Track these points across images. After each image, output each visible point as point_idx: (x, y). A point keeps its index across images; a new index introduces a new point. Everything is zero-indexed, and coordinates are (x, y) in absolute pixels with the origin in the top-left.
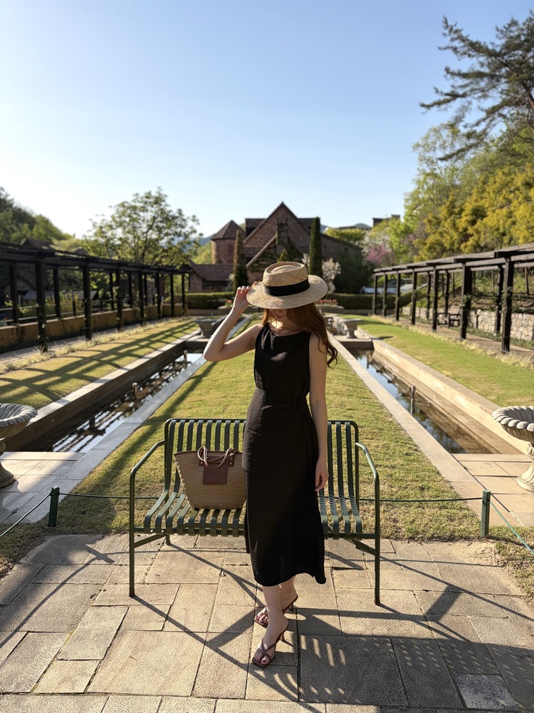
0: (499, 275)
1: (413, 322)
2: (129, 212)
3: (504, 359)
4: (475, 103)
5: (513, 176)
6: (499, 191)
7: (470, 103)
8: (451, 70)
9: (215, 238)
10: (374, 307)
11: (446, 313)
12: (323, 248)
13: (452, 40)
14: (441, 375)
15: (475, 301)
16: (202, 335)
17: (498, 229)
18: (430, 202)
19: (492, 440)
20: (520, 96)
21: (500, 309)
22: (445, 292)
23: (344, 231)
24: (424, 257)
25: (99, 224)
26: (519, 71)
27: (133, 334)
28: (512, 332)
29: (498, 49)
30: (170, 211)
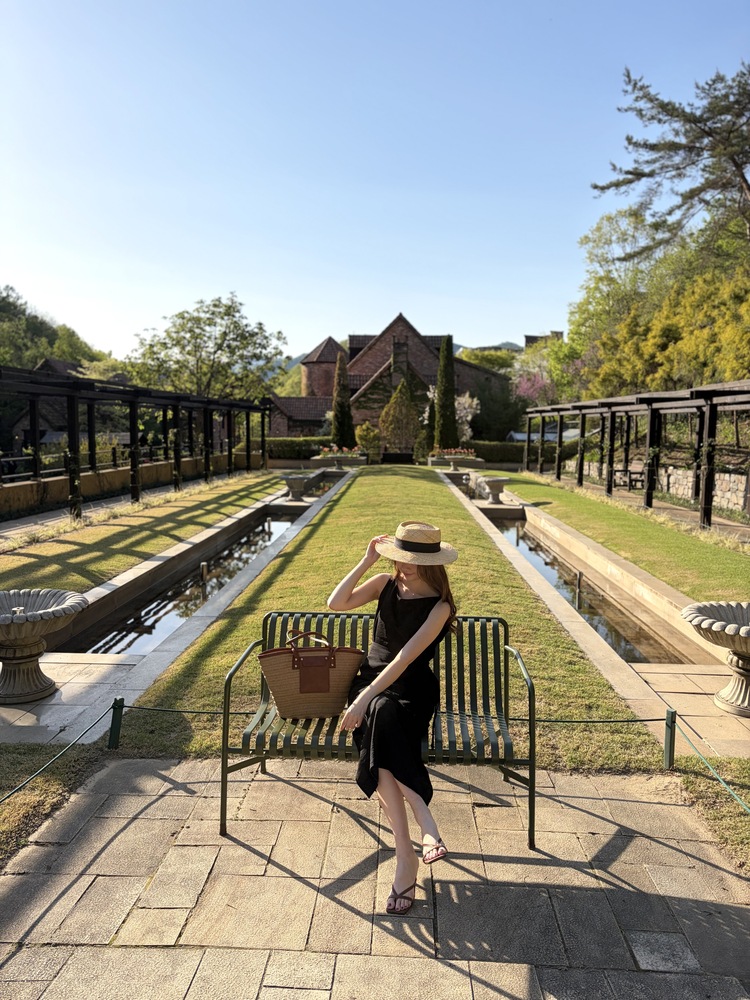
0: (698, 420)
1: (580, 482)
2: (190, 325)
3: (703, 536)
4: (667, 184)
5: (718, 284)
6: (698, 306)
7: (660, 185)
8: (634, 140)
9: (306, 361)
10: (526, 460)
11: (625, 471)
12: (456, 378)
13: (637, 99)
14: (616, 557)
15: (666, 455)
16: (290, 497)
17: (696, 357)
18: (603, 317)
19: (684, 646)
20: (729, 175)
21: (699, 467)
22: (624, 441)
23: (486, 353)
24: (595, 392)
25: (148, 342)
26: (726, 141)
27: (195, 494)
28: (715, 499)
29: (698, 113)
30: (246, 326)
